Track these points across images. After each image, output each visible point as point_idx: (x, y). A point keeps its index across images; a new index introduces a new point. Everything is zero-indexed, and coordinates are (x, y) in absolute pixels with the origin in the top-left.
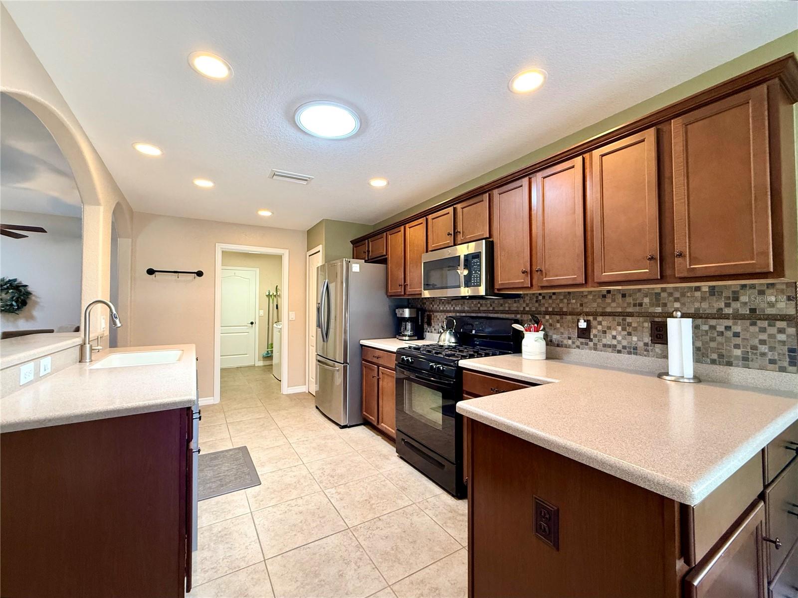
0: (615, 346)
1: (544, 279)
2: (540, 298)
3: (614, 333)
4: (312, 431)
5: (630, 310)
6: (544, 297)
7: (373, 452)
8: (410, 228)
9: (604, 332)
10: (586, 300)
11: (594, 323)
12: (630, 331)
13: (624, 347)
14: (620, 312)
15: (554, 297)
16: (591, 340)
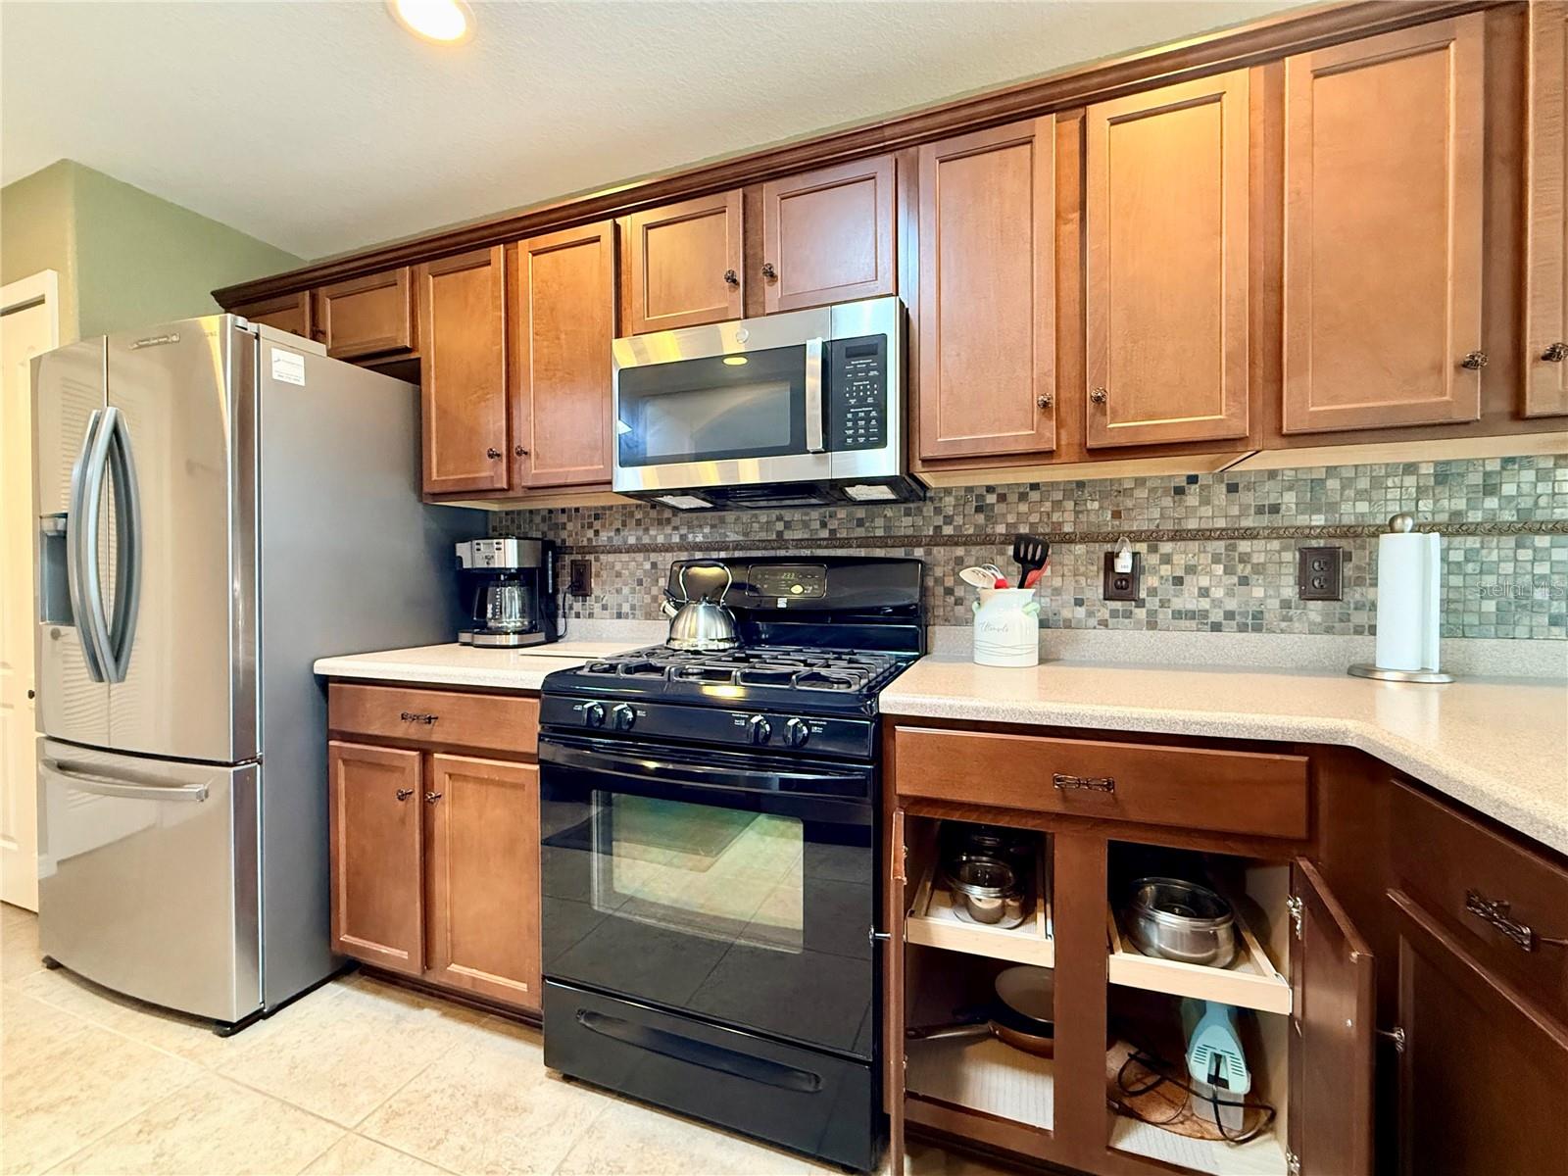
0: (1205, 614)
1: (1110, 426)
2: (991, 499)
3: (1204, 581)
5: (1248, 522)
6: (1002, 498)
8: (535, 254)
9: (1178, 581)
10: (1129, 503)
11: (1153, 560)
12: (1246, 573)
13: (1230, 615)
14: (1223, 530)
15: (1035, 496)
16: (1141, 604)
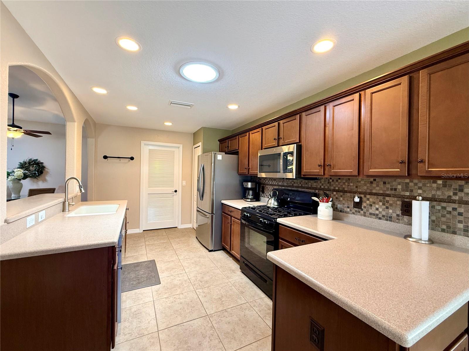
0: (377, 215)
1: (332, 171)
2: (331, 181)
3: (377, 206)
4: (193, 252)
5: (388, 192)
6: (333, 181)
7: (226, 267)
8: (252, 134)
9: (371, 205)
10: (360, 184)
11: (364, 199)
12: (388, 206)
13: (383, 216)
14: (382, 193)
15: (339, 181)
16: (362, 210)
